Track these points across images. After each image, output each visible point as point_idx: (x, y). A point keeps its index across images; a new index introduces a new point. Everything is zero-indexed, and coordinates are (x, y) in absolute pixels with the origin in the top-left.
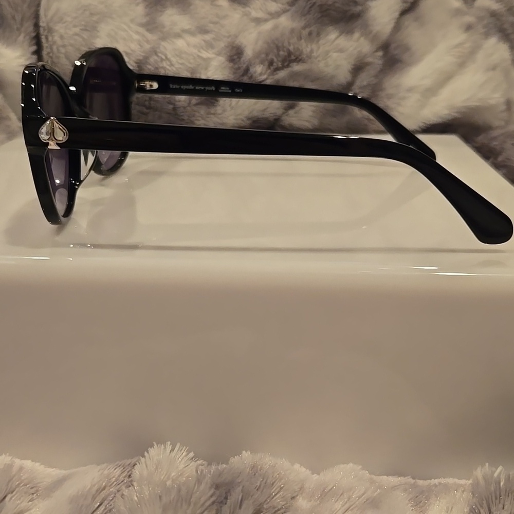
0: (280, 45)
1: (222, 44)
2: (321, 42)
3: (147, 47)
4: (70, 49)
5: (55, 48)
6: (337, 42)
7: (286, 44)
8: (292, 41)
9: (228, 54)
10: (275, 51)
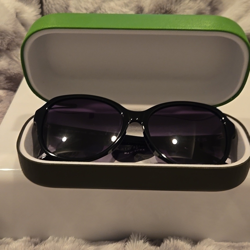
0: (162, 7)
1: (133, 5)
2: (181, 5)
3: (96, 6)
4: (58, 6)
5: (50, 6)
6: (189, 4)
7: (165, 7)
8: (167, 5)
9: (136, 11)
10: (159, 10)
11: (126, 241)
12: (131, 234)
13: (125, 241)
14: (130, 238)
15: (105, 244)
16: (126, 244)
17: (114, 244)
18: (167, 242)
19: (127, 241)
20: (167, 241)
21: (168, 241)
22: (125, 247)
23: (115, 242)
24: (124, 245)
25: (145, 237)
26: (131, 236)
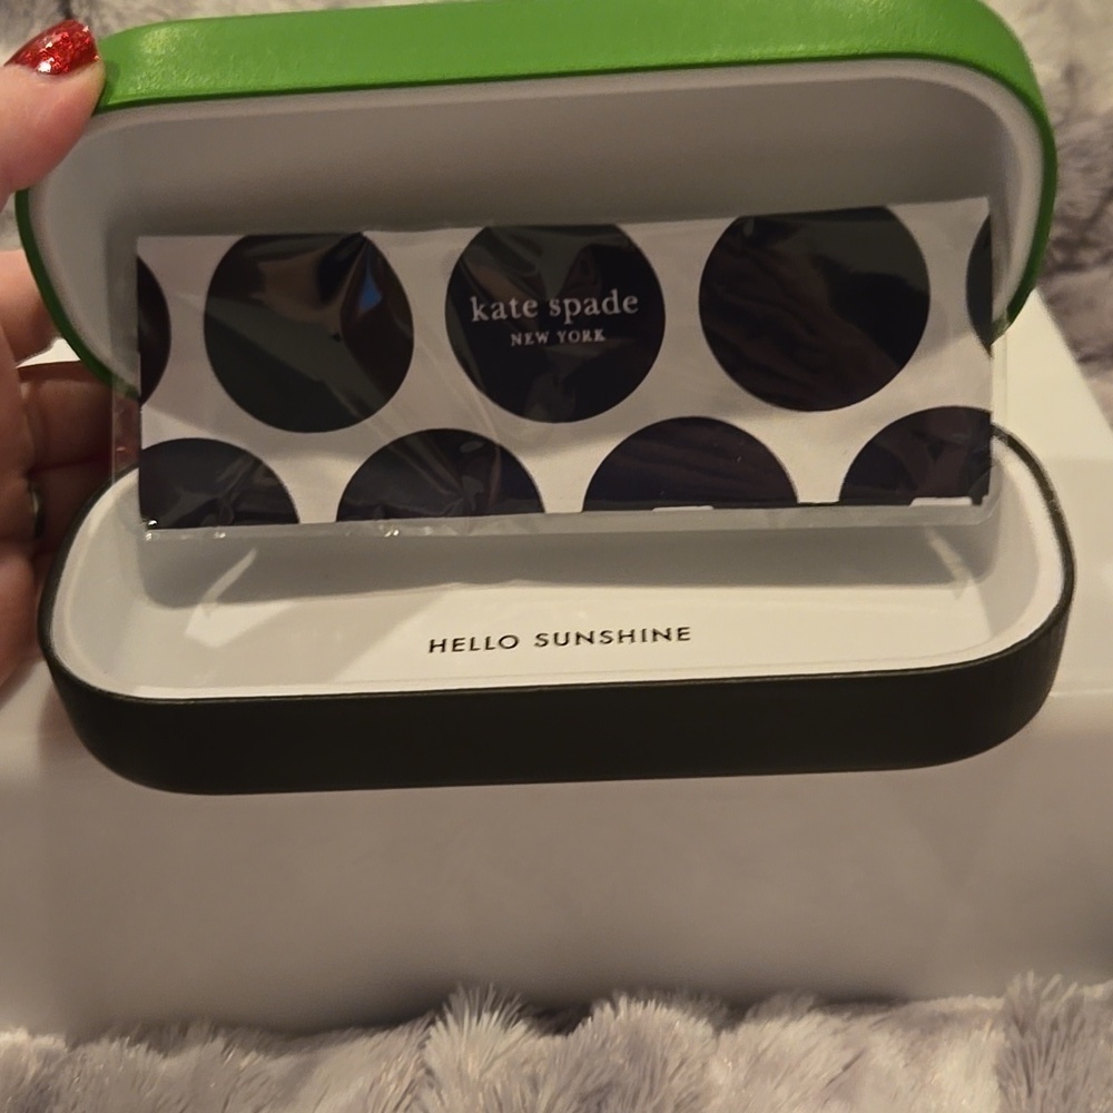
11: (428, 1020)
12: (453, 990)
13: (425, 1024)
14: (445, 1008)
15: (345, 1040)
16: (429, 1037)
17: (379, 1037)
18: (603, 1013)
19: (432, 1022)
20: (602, 1009)
21: (608, 1007)
22: (422, 1046)
23: (384, 1030)
24: (421, 1038)
25: (516, 998)
26: (453, 998)
